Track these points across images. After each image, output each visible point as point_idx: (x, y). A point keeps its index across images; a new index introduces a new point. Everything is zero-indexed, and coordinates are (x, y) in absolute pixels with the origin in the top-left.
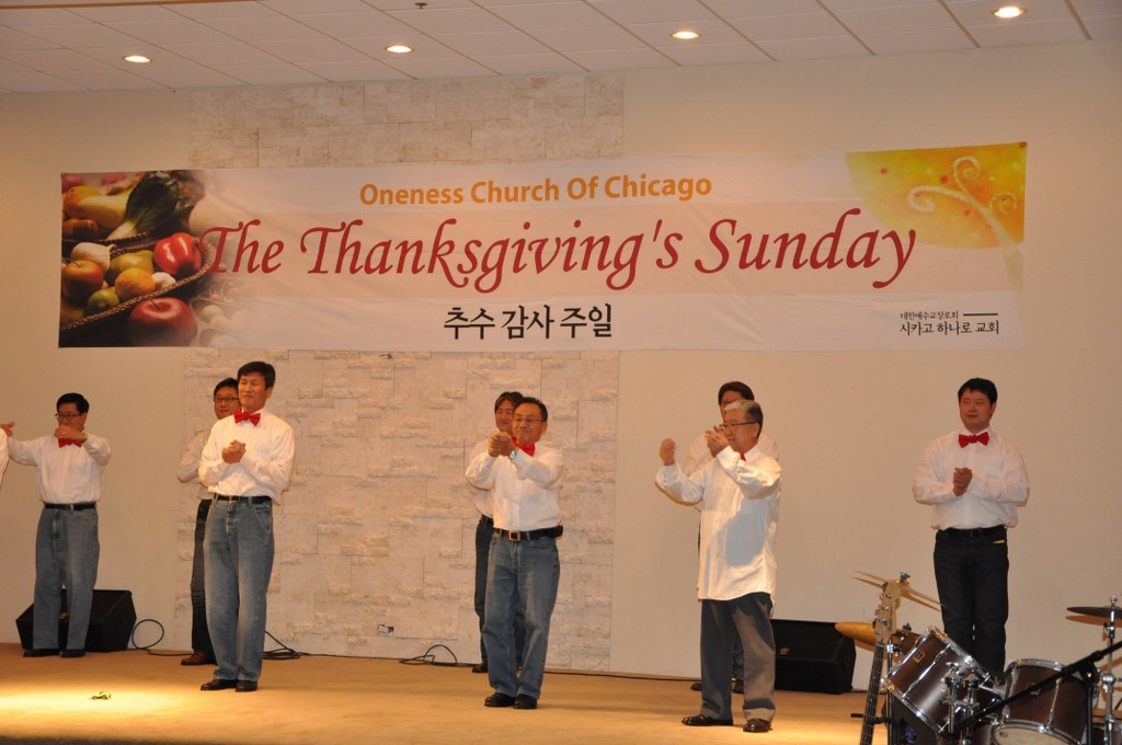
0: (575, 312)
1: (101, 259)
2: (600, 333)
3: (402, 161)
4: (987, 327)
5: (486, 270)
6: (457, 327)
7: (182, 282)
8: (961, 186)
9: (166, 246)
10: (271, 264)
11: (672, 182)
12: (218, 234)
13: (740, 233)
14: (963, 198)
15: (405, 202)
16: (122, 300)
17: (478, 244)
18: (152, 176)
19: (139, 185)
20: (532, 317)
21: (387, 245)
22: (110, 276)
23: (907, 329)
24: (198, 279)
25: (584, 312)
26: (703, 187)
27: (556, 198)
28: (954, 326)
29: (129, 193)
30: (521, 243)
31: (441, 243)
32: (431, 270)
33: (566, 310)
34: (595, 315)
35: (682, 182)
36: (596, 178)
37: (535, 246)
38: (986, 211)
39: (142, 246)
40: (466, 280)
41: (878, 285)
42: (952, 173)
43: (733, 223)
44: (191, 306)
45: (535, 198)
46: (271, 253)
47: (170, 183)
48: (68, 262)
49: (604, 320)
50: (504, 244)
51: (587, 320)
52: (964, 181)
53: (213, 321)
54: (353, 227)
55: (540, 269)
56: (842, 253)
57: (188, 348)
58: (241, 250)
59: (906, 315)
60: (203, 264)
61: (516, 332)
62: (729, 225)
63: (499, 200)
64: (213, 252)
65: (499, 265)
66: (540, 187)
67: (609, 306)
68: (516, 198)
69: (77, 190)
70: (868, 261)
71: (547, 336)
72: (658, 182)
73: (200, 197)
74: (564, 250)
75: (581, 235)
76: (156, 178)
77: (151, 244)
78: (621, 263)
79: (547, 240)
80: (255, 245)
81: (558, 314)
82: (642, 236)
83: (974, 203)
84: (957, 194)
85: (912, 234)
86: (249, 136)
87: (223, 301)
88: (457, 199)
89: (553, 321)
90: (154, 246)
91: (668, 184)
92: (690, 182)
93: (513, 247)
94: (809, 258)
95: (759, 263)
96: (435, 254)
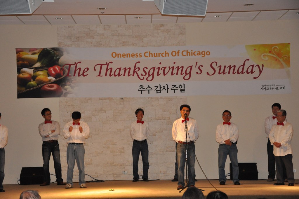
0: (175, 86)
1: (31, 73)
2: (182, 91)
3: (123, 46)
4: (282, 88)
5: (149, 75)
6: (142, 91)
7: (57, 79)
8: (274, 53)
9: (52, 69)
10: (85, 74)
11: (200, 52)
12: (69, 65)
13: (218, 65)
14: (275, 56)
15: (125, 57)
16: (38, 85)
17: (147, 68)
18: (46, 49)
19: (42, 52)
20: (163, 88)
21: (120, 69)
22: (34, 78)
23: (262, 89)
24: (62, 78)
25: (177, 86)
26: (208, 53)
27: (168, 56)
28: (274, 88)
29: (39, 54)
30: (159, 68)
31: (136, 68)
32: (133, 75)
33: (172, 85)
34: (180, 87)
35: (202, 52)
36: (179, 51)
37: (163, 69)
38: (281, 60)
39: (44, 69)
40: (144, 78)
41: (255, 78)
42: (272, 50)
43: (216, 63)
44: (60, 86)
45: (162, 56)
46: (85, 71)
47: (52, 51)
48: (19, 74)
49: (183, 88)
50: (154, 68)
51: (178, 88)
52: (275, 52)
53: (68, 90)
54: (110, 64)
55: (164, 75)
56: (245, 70)
57: (60, 98)
58: (76, 70)
59: (262, 86)
60: (64, 74)
61: (159, 92)
63: (152, 56)
64: (67, 71)
65: (153, 74)
66: (164, 53)
67: (184, 84)
68: (157, 56)
69: (21, 53)
70: (252, 72)
71: (167, 93)
72: (196, 52)
73: (62, 55)
74: (171, 70)
75: (176, 66)
76: (47, 50)
78: (187, 73)
79: (166, 67)
80: (80, 69)
81: (170, 87)
82: (192, 66)
83: (278, 58)
84: (273, 56)
85: (263, 65)
86: (76, 38)
87: (71, 84)
88: (140, 56)
89: (169, 88)
90: (48, 69)
91: (199, 52)
92: (205, 52)
93: (157, 69)
94: (237, 71)
95: (224, 73)
96: (134, 71)
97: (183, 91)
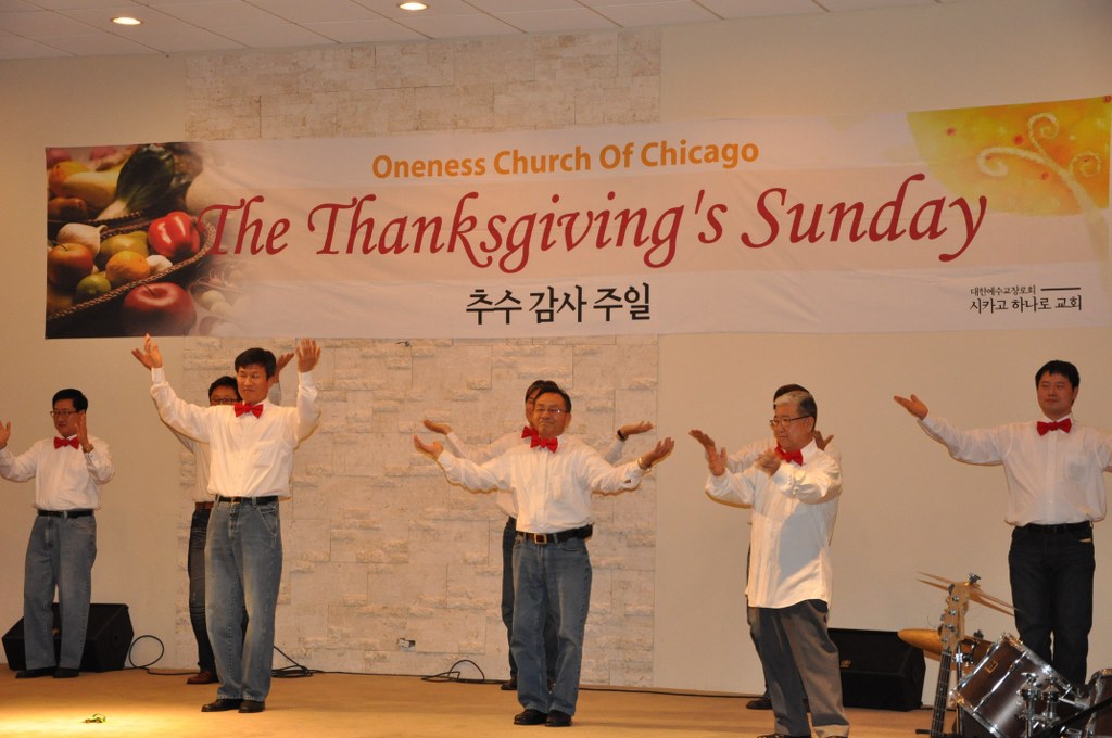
0: (610, 293)
1: (90, 242)
2: (637, 315)
3: (417, 129)
4: (1068, 303)
5: (512, 248)
6: (480, 311)
7: (180, 266)
8: (1036, 144)
9: (161, 227)
10: (276, 244)
11: (715, 148)
12: (220, 211)
13: (790, 203)
14: (1040, 160)
15: (422, 175)
16: (114, 286)
17: (503, 219)
18: (145, 149)
19: (130, 160)
20: (562, 299)
21: (402, 222)
22: (101, 259)
23: (978, 306)
24: (197, 262)
25: (619, 293)
26: (750, 153)
27: (588, 167)
28: (1031, 302)
29: (120, 167)
30: (550, 217)
31: (462, 218)
32: (451, 249)
33: (599, 291)
34: (632, 296)
35: (726, 147)
36: (632, 145)
37: (565, 221)
38: (1066, 174)
39: (135, 226)
40: (490, 259)
41: (945, 258)
42: (1027, 132)
43: (783, 192)
44: (189, 292)
45: (564, 167)
46: (276, 233)
47: (164, 157)
48: (55, 245)
49: (641, 302)
50: (531, 219)
51: (623, 302)
52: (1041, 141)
53: (213, 308)
54: (365, 202)
55: (570, 245)
56: (904, 223)
57: (187, 338)
58: (243, 230)
59: (977, 291)
60: (202, 245)
61: (545, 316)
62: (778, 195)
63: (525, 170)
64: (212, 231)
65: (526, 242)
66: (570, 156)
67: (647, 286)
68: (543, 169)
69: (63, 165)
70: (934, 232)
71: (580, 320)
72: (699, 148)
73: (198, 172)
74: (597, 225)
75: (615, 208)
76: (149, 152)
77: (147, 223)
78: (659, 239)
79: (578, 214)
80: (258, 223)
81: (591, 296)
82: (682, 207)
83: (1052, 164)
84: (1033, 156)
85: (983, 201)
86: (250, 104)
87: (224, 285)
88: (479, 170)
89: (585, 303)
90: (148, 226)
91: (711, 150)
92: (735, 148)
93: (541, 222)
94: (868, 229)
95: (812, 236)
96: (455, 232)
97: (640, 313)
